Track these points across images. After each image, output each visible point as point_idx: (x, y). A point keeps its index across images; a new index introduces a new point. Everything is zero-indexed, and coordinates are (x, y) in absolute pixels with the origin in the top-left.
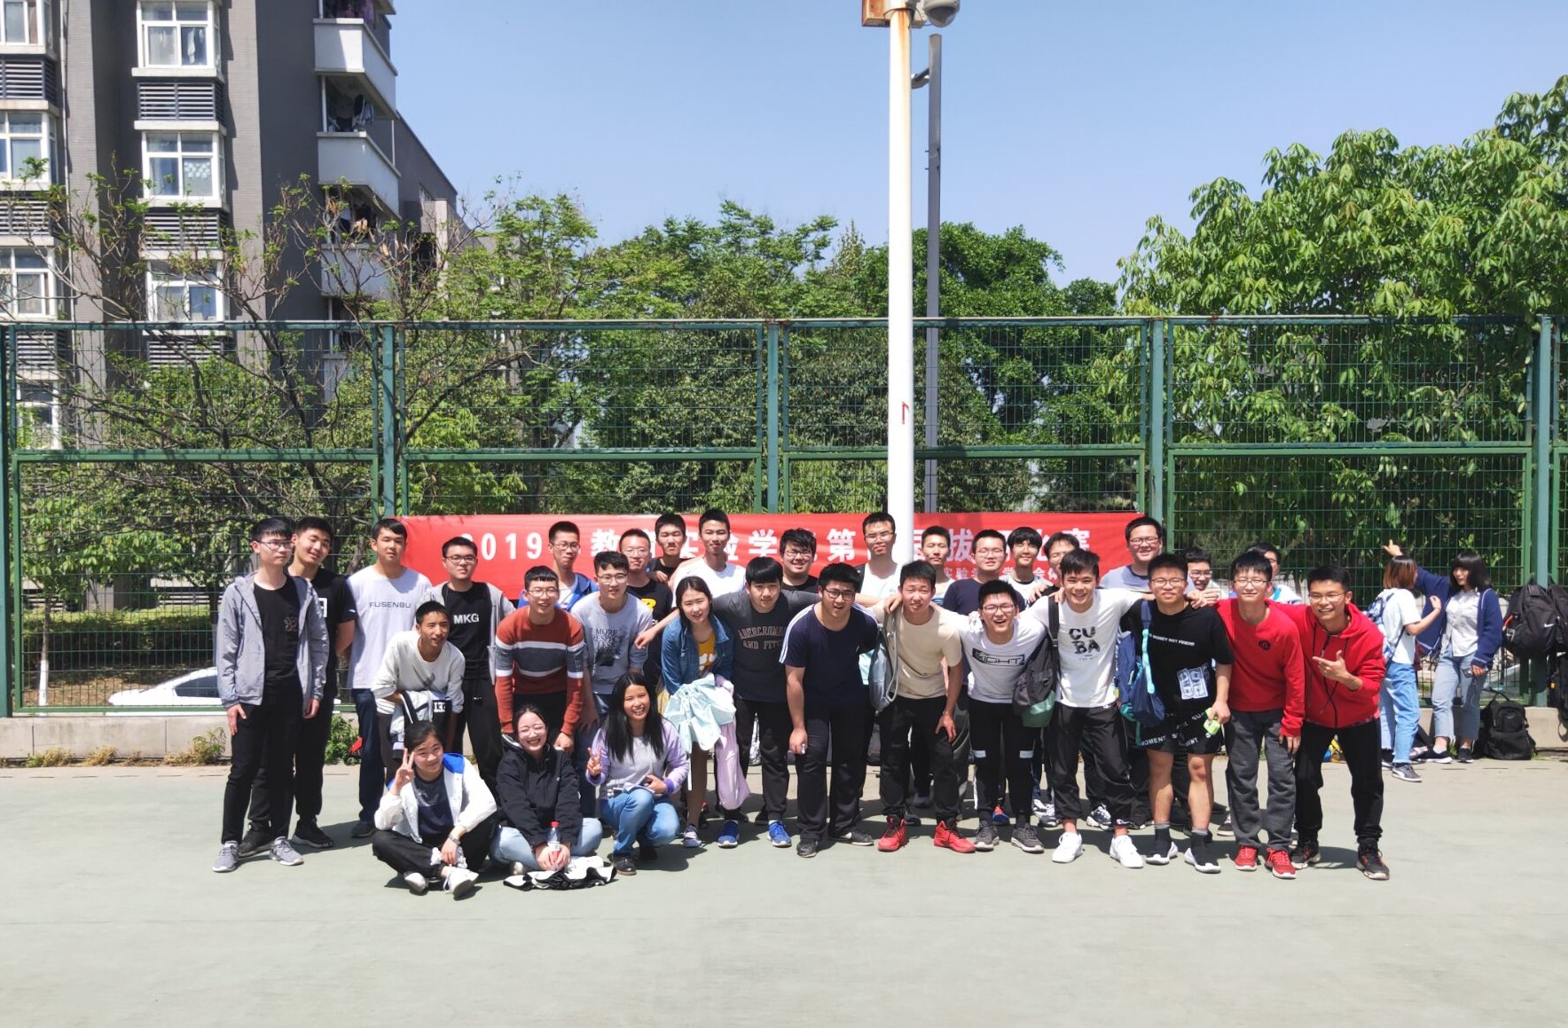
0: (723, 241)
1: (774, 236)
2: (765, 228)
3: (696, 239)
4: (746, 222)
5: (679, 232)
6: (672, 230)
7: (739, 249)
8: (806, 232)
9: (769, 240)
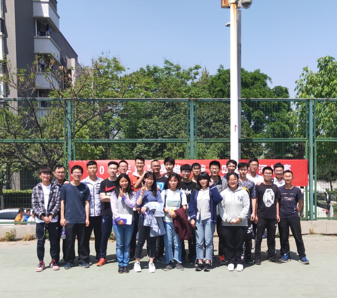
0: (165, 73)
1: (181, 71)
2: (178, 68)
3: (156, 72)
4: (172, 66)
5: (151, 70)
6: (149, 69)
7: (170, 75)
8: (191, 70)
9: (180, 72)
